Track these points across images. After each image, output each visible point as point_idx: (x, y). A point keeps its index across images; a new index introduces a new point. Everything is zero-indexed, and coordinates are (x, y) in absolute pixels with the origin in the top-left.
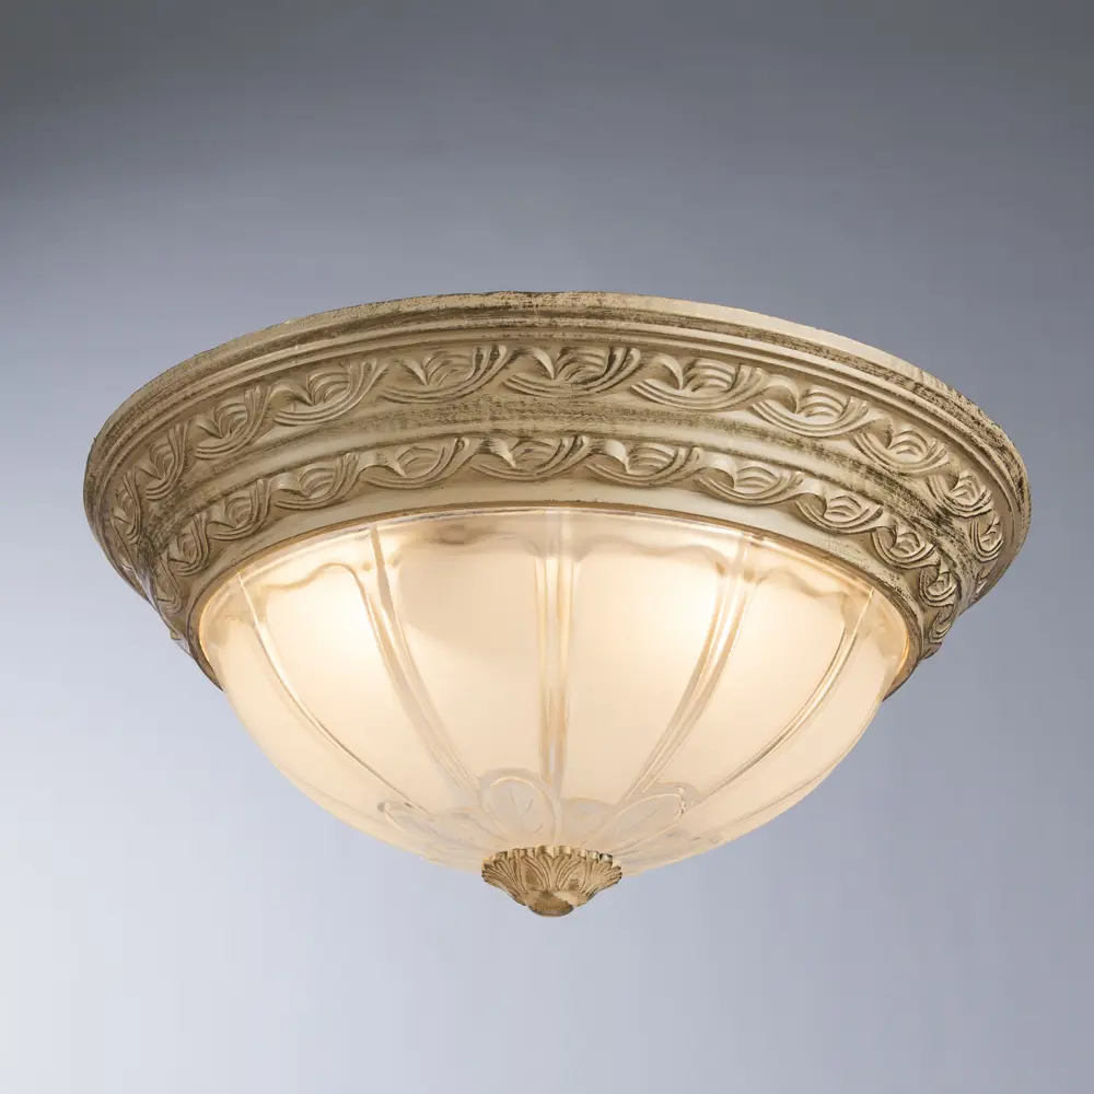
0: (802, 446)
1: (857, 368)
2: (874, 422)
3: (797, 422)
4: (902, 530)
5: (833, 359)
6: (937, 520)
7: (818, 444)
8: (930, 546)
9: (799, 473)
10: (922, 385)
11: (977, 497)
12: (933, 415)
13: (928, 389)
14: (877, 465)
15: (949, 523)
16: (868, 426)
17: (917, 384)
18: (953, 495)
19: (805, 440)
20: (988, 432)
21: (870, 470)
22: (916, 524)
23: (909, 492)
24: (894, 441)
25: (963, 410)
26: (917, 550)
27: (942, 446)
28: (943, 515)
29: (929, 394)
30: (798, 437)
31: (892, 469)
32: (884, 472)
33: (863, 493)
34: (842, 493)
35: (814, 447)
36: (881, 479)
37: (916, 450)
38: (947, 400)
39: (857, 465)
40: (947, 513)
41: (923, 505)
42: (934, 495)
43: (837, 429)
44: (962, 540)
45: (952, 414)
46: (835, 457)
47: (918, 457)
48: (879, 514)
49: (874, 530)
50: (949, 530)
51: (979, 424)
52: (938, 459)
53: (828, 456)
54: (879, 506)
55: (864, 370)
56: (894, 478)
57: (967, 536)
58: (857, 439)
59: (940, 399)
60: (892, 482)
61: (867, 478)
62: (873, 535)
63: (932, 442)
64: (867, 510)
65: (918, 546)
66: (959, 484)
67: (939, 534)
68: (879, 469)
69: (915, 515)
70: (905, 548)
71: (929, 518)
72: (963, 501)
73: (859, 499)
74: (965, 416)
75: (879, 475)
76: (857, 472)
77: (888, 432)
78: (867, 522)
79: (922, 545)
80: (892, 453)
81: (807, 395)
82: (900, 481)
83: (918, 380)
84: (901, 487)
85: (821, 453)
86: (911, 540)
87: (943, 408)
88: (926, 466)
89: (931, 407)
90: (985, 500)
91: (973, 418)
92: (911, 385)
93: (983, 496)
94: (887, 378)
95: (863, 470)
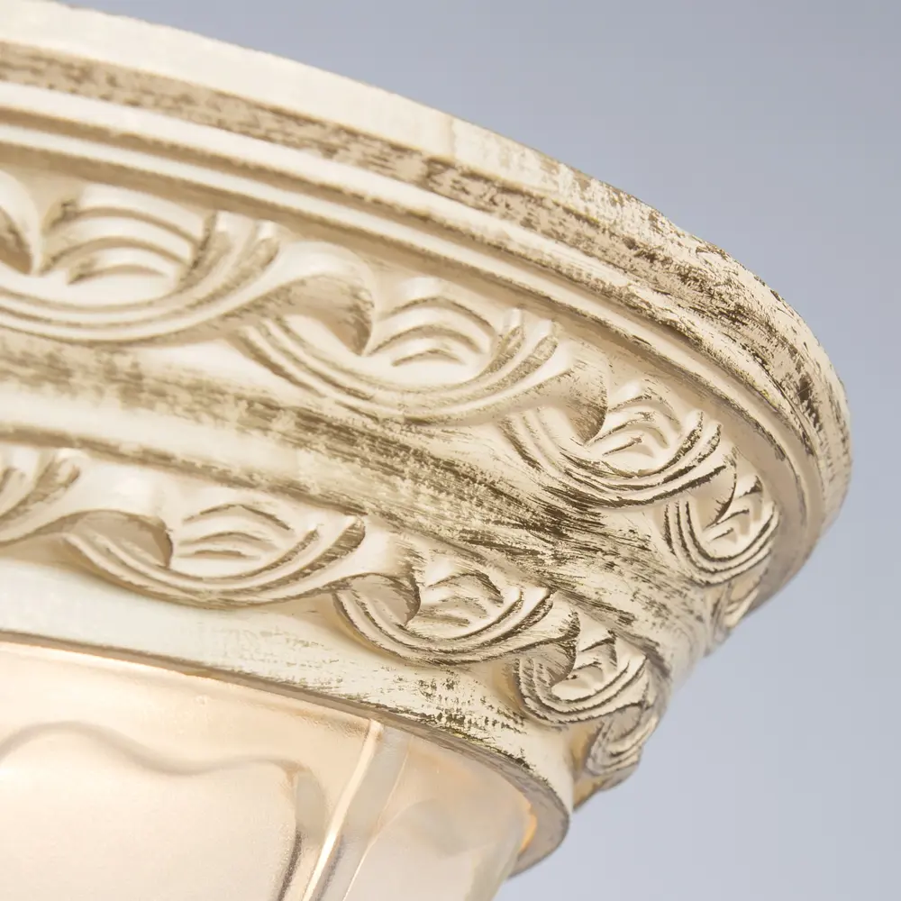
0: (68, 373)
1: (221, 125)
2: (302, 283)
3: (43, 303)
4: (436, 569)
5: (134, 104)
6: (553, 524)
7: (123, 362)
8: (535, 595)
9: (64, 453)
10: (448, 165)
11: (676, 444)
12: (499, 250)
13: (474, 176)
14: (331, 406)
15: (592, 526)
16: (284, 296)
17: (432, 161)
18: (592, 453)
19: (72, 355)
20: (684, 278)
21: (310, 421)
22: (480, 549)
23: (450, 466)
24: (378, 333)
25: (593, 224)
26: (495, 612)
27: (540, 328)
28: (570, 510)
29: (476, 187)
30: (49, 347)
31: (382, 412)
32: (357, 422)
33: (293, 491)
34: (223, 495)
35: (111, 374)
36: (352, 442)
37: (457, 348)
38: (539, 201)
39: (262, 412)
40: (582, 502)
41: (498, 493)
42: (533, 463)
43: (178, 314)
44: (642, 556)
45: (560, 238)
46: (185, 397)
47: (468, 368)
48: (352, 540)
49: (343, 584)
50: (596, 542)
51: (652, 258)
52: (530, 366)
53: (161, 394)
54: (350, 520)
55: (248, 130)
56: (390, 435)
57: (657, 542)
58: (255, 336)
59: (515, 201)
60: (386, 446)
61: (302, 444)
62: (344, 597)
63: (506, 318)
64: (312, 536)
65: (498, 600)
66: (611, 421)
67: (560, 559)
68: (342, 416)
69: (476, 524)
70: (456, 613)
71: (524, 525)
72: (631, 462)
73: (282, 508)
74: (603, 240)
75: (343, 433)
76: (265, 430)
77: (355, 309)
78: (313, 567)
79: (510, 596)
80: (375, 365)
81: (68, 214)
82: (414, 440)
83: (438, 150)
84: (420, 456)
85: (134, 388)
86: (471, 590)
87: (528, 224)
88: (493, 390)
89: (489, 225)
90: (701, 447)
91: (631, 244)
92: (415, 167)
93: (693, 438)
94: (330, 152)
95: (284, 423)
